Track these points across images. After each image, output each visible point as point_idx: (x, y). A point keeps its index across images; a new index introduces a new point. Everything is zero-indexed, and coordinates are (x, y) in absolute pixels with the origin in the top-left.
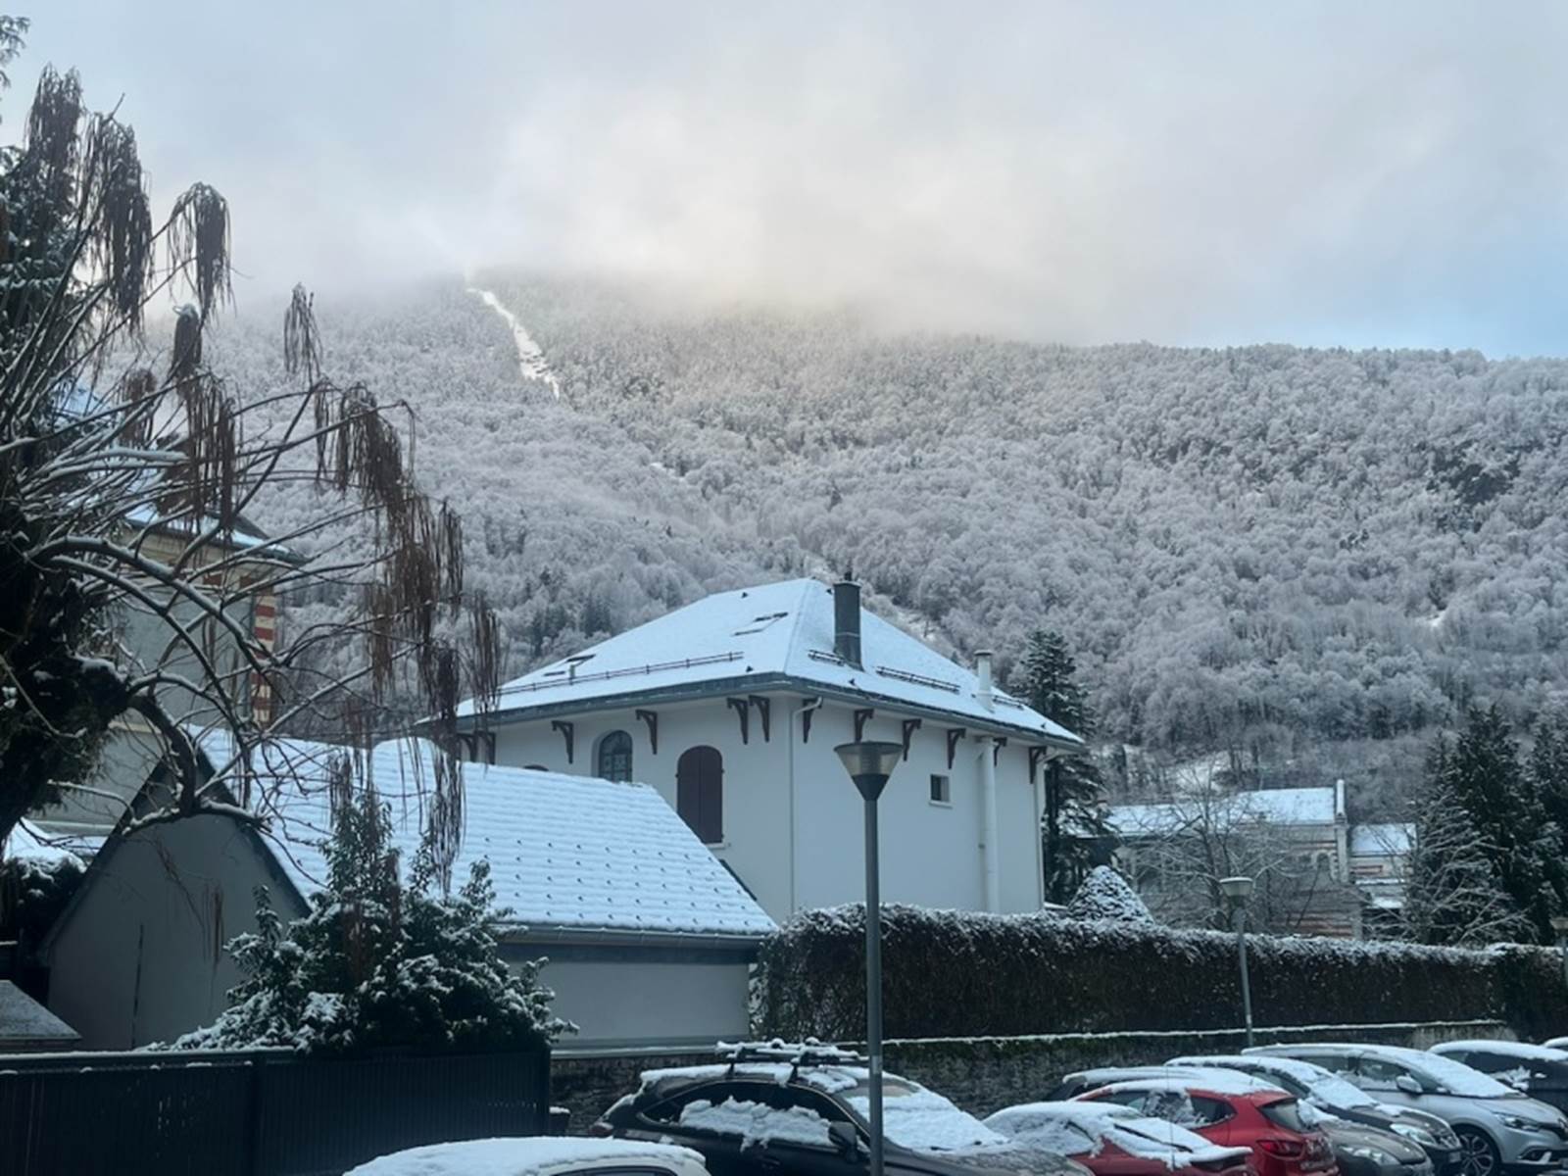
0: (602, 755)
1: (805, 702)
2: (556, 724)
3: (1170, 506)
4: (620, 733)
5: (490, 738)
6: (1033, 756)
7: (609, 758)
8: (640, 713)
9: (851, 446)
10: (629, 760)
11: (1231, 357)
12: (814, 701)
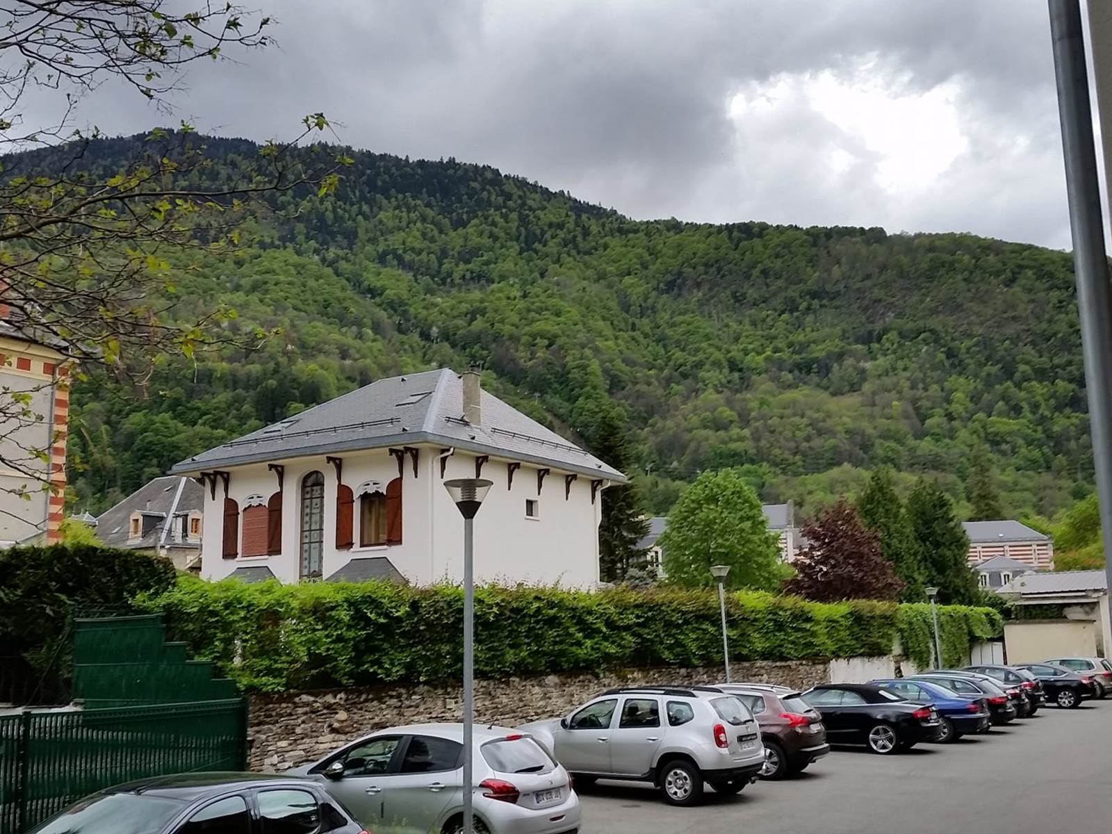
0: (304, 486)
1: (443, 451)
2: (271, 466)
3: (688, 324)
4: (317, 472)
5: (225, 475)
6: (595, 484)
7: (309, 489)
8: (329, 459)
9: (483, 282)
10: (322, 490)
11: (729, 228)
12: (448, 450)
